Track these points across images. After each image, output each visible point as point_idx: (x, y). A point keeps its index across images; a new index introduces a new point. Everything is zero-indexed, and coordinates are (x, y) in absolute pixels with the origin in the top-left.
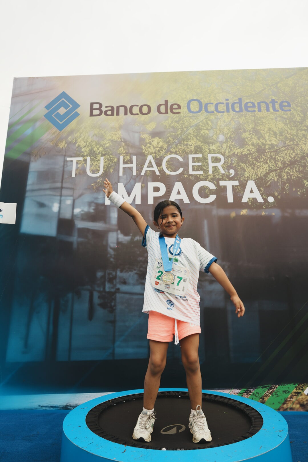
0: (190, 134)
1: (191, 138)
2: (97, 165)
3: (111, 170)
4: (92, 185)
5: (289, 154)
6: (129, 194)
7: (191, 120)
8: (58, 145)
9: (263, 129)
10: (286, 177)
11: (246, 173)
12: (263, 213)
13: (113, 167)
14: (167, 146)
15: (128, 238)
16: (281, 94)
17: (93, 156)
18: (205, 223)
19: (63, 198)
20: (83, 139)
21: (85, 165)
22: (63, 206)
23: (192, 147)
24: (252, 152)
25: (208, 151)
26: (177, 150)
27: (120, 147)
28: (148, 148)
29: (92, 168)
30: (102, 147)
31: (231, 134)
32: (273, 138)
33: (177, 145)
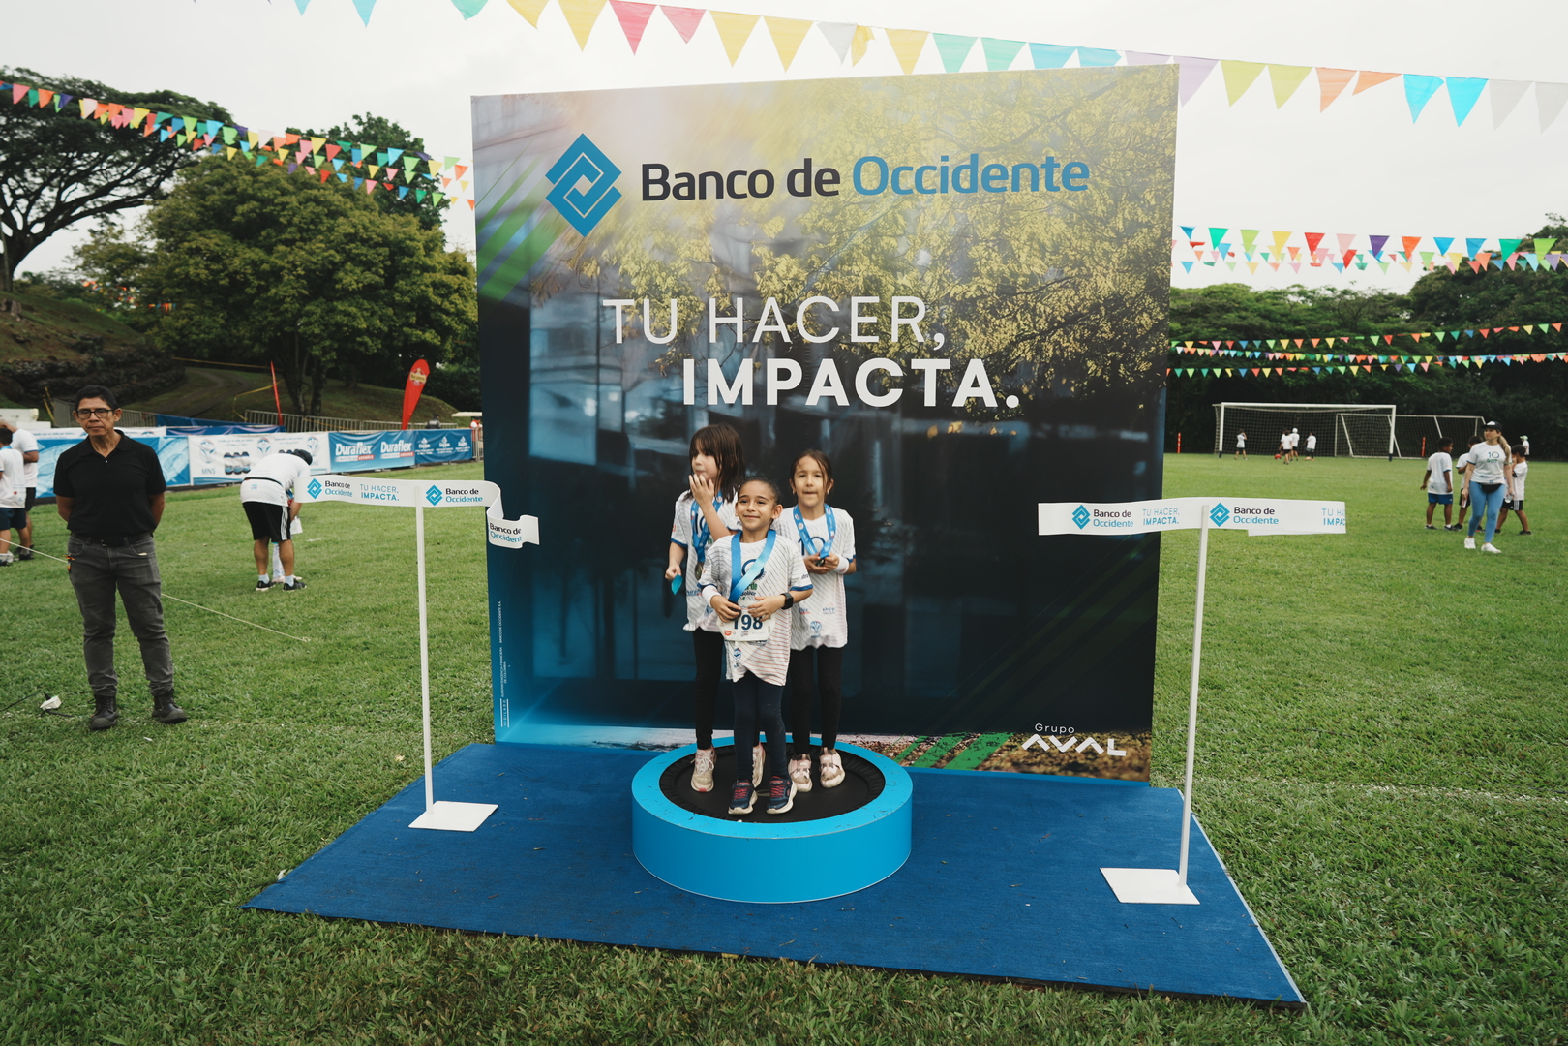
0: (857, 246)
1: (859, 256)
2: (663, 317)
3: (694, 330)
4: (658, 362)
5: (1066, 298)
6: (730, 383)
7: (861, 212)
8: (582, 270)
9: (1017, 237)
10: (1051, 353)
11: (968, 341)
12: (994, 431)
13: (697, 323)
14: (807, 275)
16: (1071, 144)
17: (656, 297)
18: (877, 446)
19: (602, 388)
20: (633, 257)
21: (640, 316)
22: (603, 404)
23: (858, 278)
24: (985, 293)
25: (893, 288)
26: (828, 284)
27: (710, 278)
28: (766, 281)
29: (655, 324)
30: (673, 276)
31: (946, 247)
32: (1036, 260)
33: (828, 274)
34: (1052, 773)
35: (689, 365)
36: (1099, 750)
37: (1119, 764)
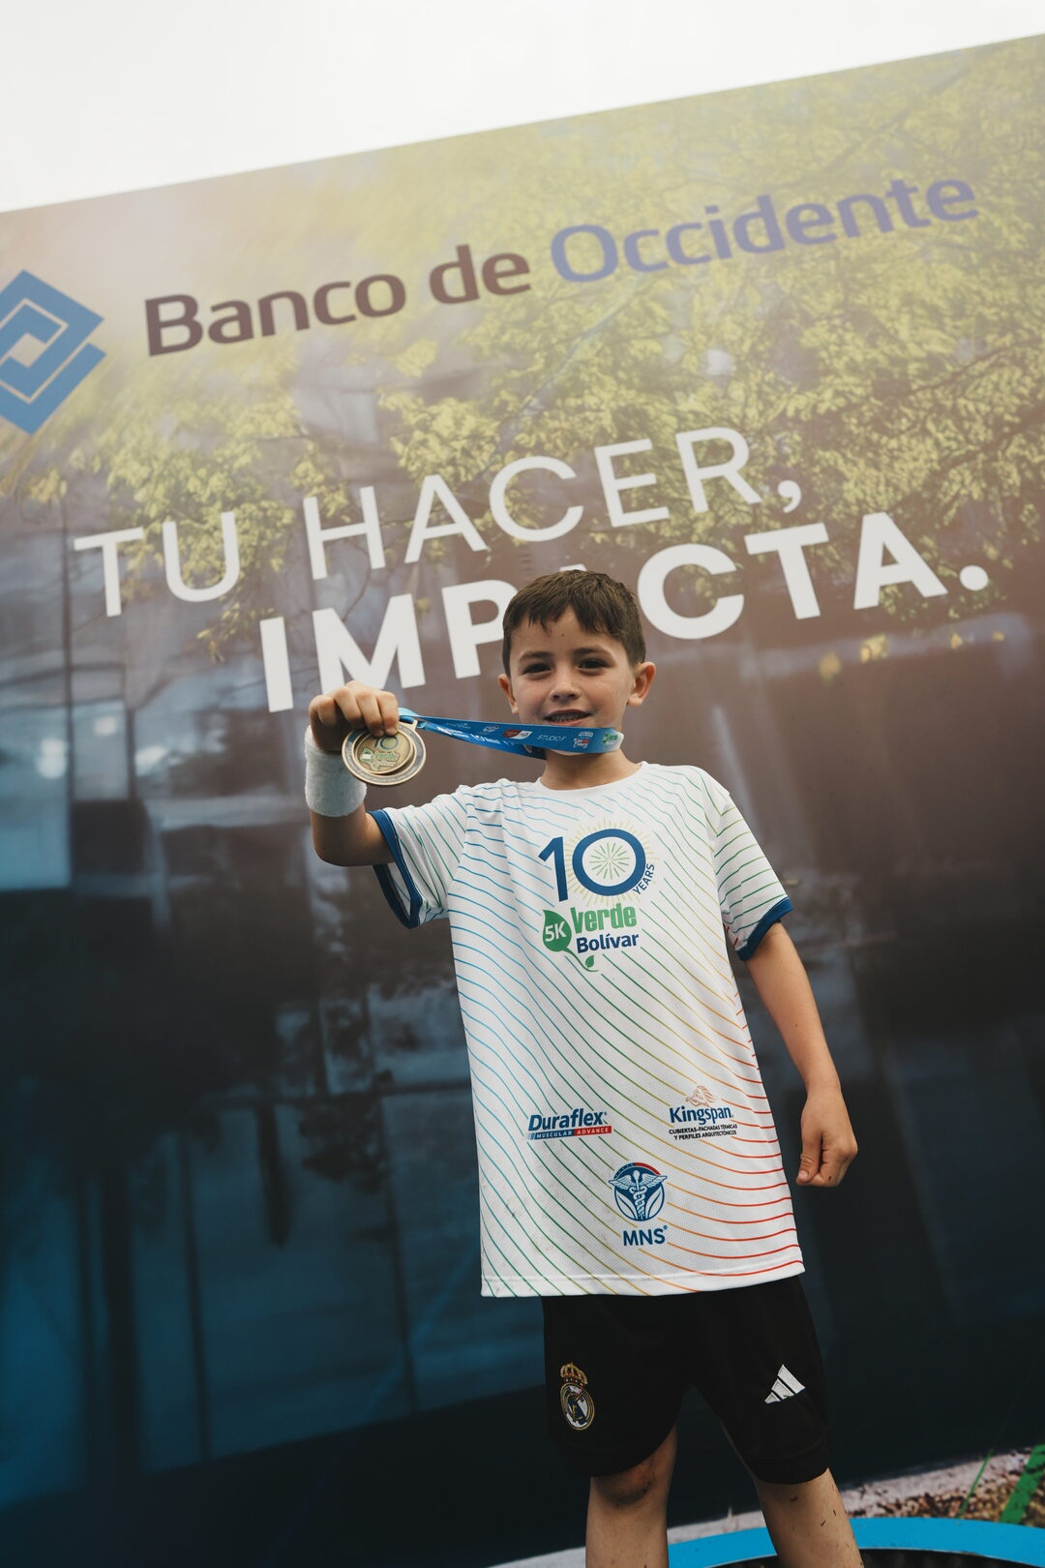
0: (586, 363)
1: (594, 379)
2: (208, 548)
3: (276, 563)
4: (203, 638)
5: (1009, 383)
6: (368, 650)
7: (580, 310)
8: (28, 493)
9: (881, 303)
10: (1015, 479)
11: (847, 486)
12: (956, 641)
13: (282, 548)
14: (499, 427)
16: (926, 157)
17: (189, 516)
18: (719, 718)
19: (78, 712)
20: (136, 452)
21: (157, 556)
22: (83, 747)
23: (601, 415)
24: (854, 400)
25: (673, 421)
26: (543, 436)
27: (299, 463)
28: (417, 448)
29: (191, 565)
30: (222, 472)
31: (756, 339)
32: (929, 332)
33: (538, 416)
35: (273, 633)
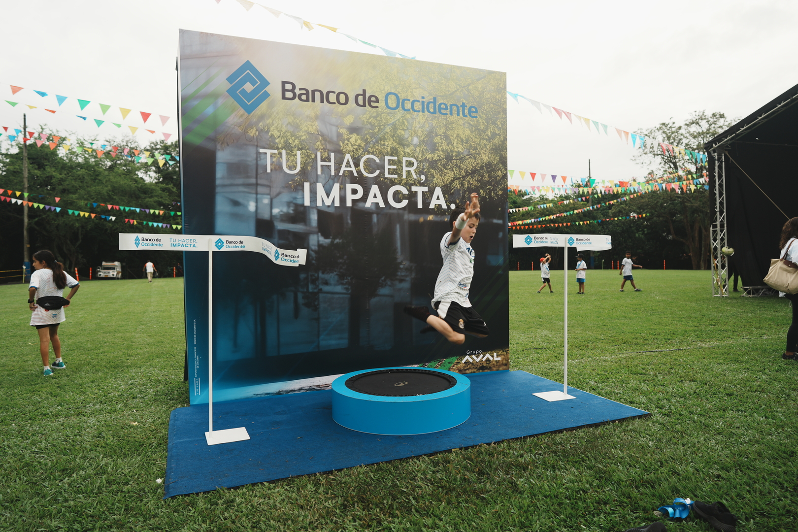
0: (387, 133)
1: (388, 138)
2: (293, 160)
3: (309, 168)
4: (290, 184)
5: (471, 163)
6: (328, 196)
7: (388, 117)
8: (247, 132)
9: (452, 135)
10: (466, 186)
11: (435, 179)
13: (311, 164)
14: (365, 144)
15: (328, 241)
16: (471, 98)
17: (289, 150)
18: (398, 226)
19: (259, 196)
21: (280, 159)
22: (259, 205)
23: (388, 148)
24: (441, 158)
25: (403, 153)
26: (374, 150)
27: (317, 142)
28: (345, 145)
29: (289, 163)
30: (298, 139)
31: (425, 137)
32: (460, 145)
33: (374, 144)
34: (474, 372)
35: (307, 186)
36: (491, 359)
37: (498, 364)
